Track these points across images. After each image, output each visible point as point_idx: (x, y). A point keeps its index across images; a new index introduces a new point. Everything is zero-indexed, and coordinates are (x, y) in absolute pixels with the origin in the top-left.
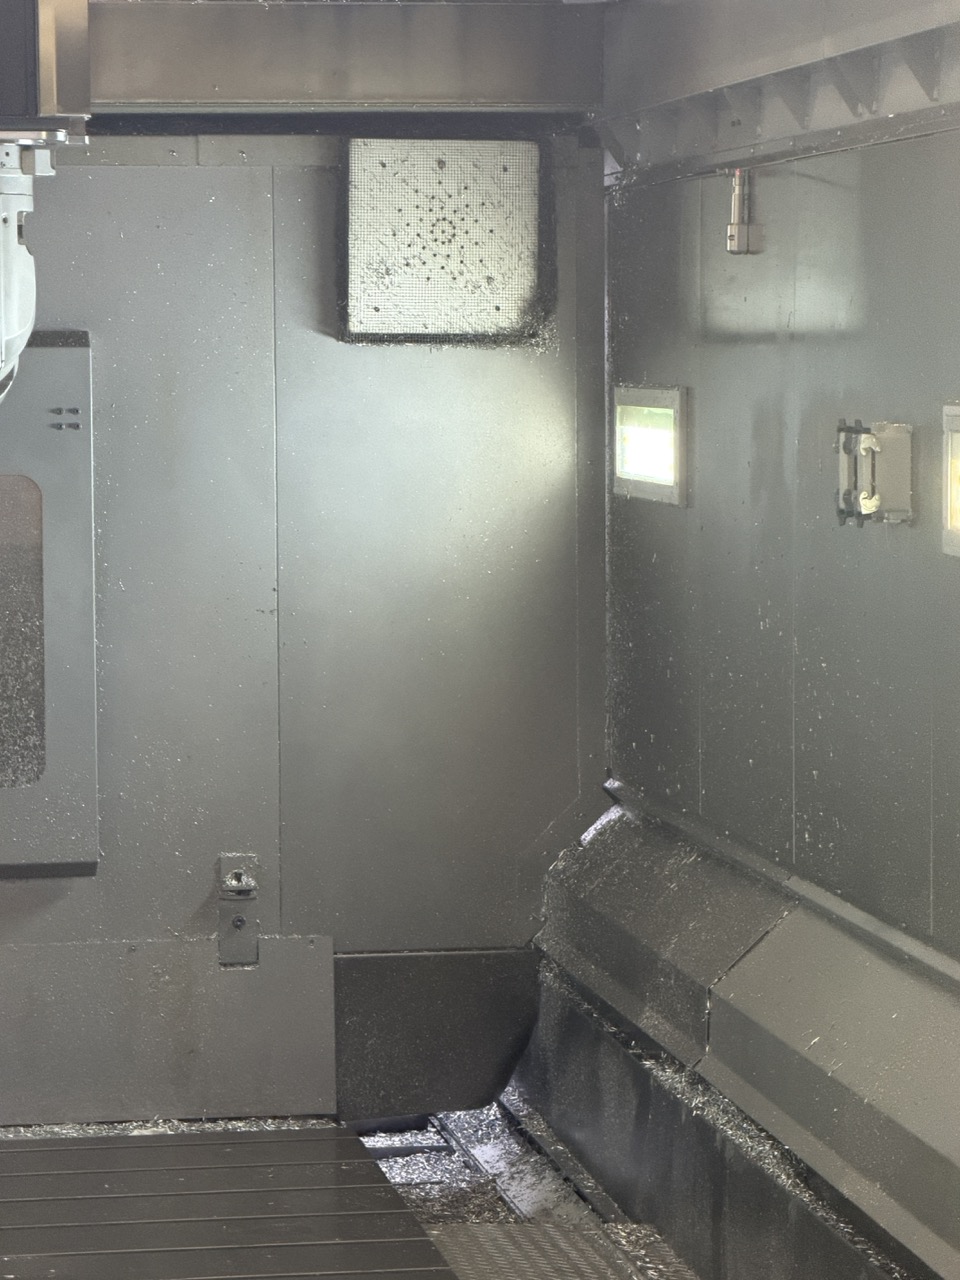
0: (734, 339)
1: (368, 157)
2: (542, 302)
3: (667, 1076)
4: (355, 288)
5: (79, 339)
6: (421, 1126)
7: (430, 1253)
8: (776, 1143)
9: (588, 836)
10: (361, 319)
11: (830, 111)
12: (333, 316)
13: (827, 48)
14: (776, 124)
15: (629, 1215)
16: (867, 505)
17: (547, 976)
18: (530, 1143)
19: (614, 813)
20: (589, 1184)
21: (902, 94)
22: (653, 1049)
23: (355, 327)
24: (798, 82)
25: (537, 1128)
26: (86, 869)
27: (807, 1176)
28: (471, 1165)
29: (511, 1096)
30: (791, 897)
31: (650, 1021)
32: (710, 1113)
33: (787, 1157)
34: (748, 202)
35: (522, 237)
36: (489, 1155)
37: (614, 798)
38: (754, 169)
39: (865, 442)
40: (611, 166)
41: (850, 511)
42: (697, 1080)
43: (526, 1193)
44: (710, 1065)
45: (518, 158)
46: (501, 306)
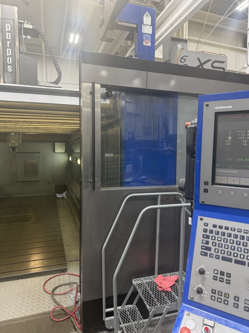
0: (76, 153)
1: (56, 143)
2: (66, 151)
3: (70, 191)
4: (55, 150)
5: (40, 153)
6: (62, 194)
9: (69, 179)
10: (56, 152)
12: (54, 152)
15: (69, 198)
16: (75, 162)
17: (67, 186)
18: (66, 194)
19: (71, 177)
23: (55, 152)
26: (41, 181)
29: (66, 192)
31: (69, 188)
32: (71, 193)
35: (65, 148)
36: (64, 195)
38: (73, 144)
39: (75, 159)
43: (65, 197)
45: (64, 144)
46: (64, 151)
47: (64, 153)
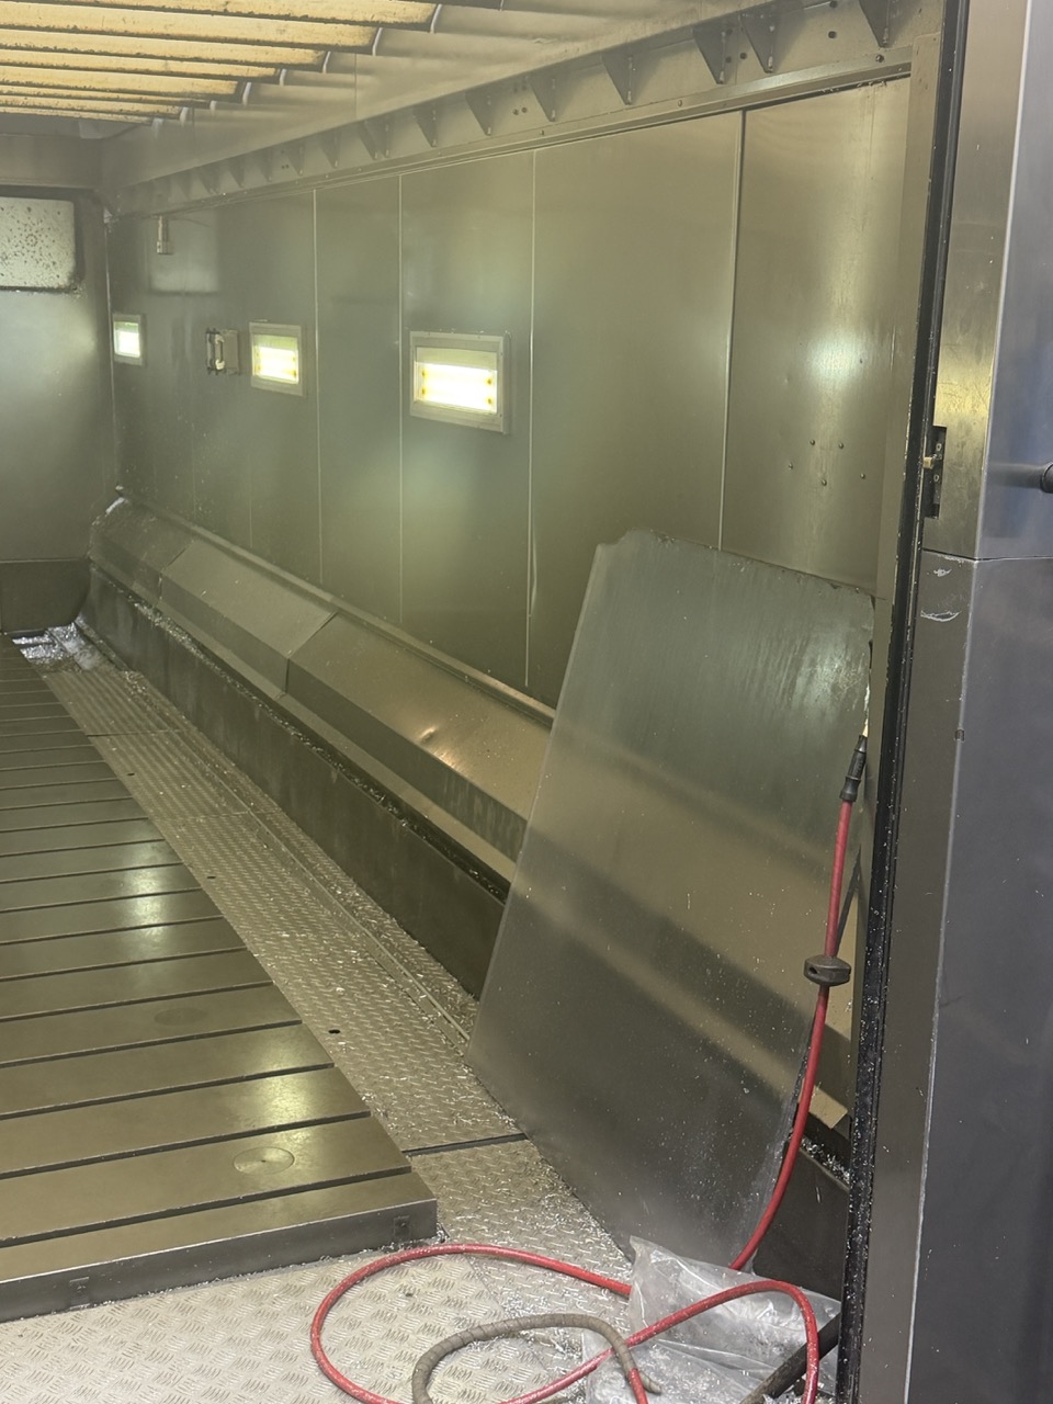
0: (163, 294)
2: (78, 274)
3: (144, 610)
6: (41, 634)
7: (43, 685)
8: (189, 636)
9: (109, 510)
11: (199, 191)
13: (195, 163)
14: (176, 197)
15: (130, 668)
16: (219, 366)
17: (93, 570)
18: (88, 640)
19: (120, 500)
20: (114, 656)
21: (228, 185)
22: (138, 598)
24: (186, 177)
25: (92, 634)
27: (202, 648)
28: (63, 650)
29: (80, 620)
30: (195, 535)
31: (137, 587)
32: (163, 625)
33: (194, 641)
34: (166, 231)
35: (70, 247)
36: (70, 646)
37: (120, 494)
38: (169, 216)
39: (218, 338)
40: (107, 215)
41: (212, 368)
42: (156, 611)
43: (87, 661)
44: (162, 604)
45: (64, 209)
46: (60, 275)
47: (63, 296)
